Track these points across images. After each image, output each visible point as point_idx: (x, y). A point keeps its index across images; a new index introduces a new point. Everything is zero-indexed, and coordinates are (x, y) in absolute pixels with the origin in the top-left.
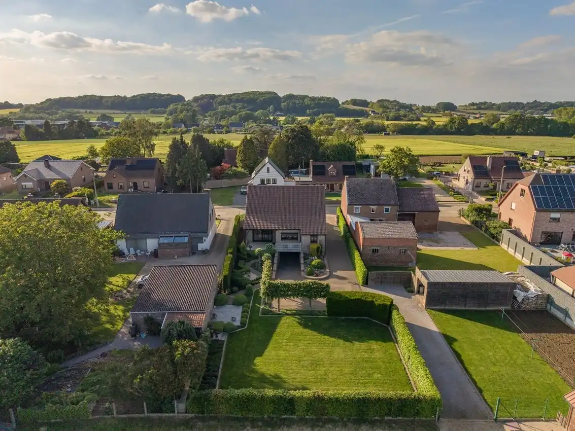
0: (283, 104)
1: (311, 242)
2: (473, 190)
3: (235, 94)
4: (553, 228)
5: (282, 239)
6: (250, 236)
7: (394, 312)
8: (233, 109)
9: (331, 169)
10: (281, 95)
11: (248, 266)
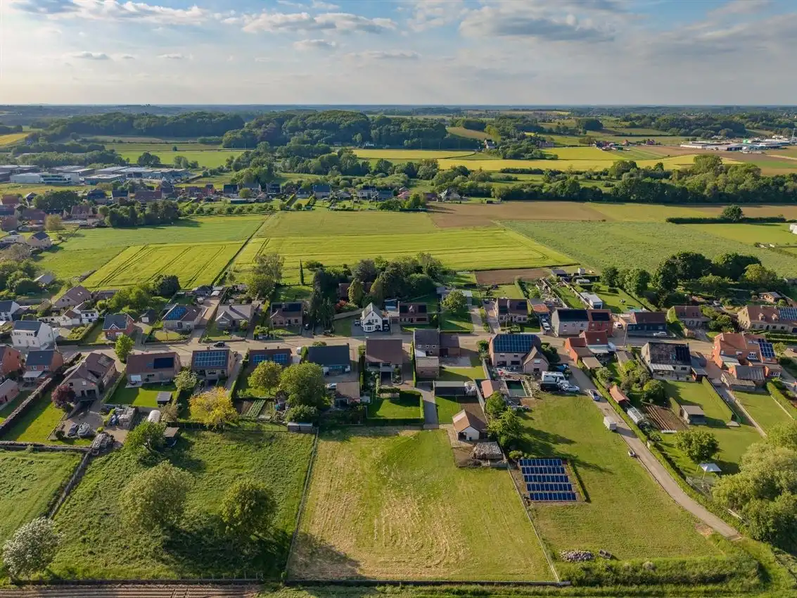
0: (373, 132)
1: (396, 367)
5: (383, 366)
7: (421, 397)
9: (411, 309)
11: (370, 380)
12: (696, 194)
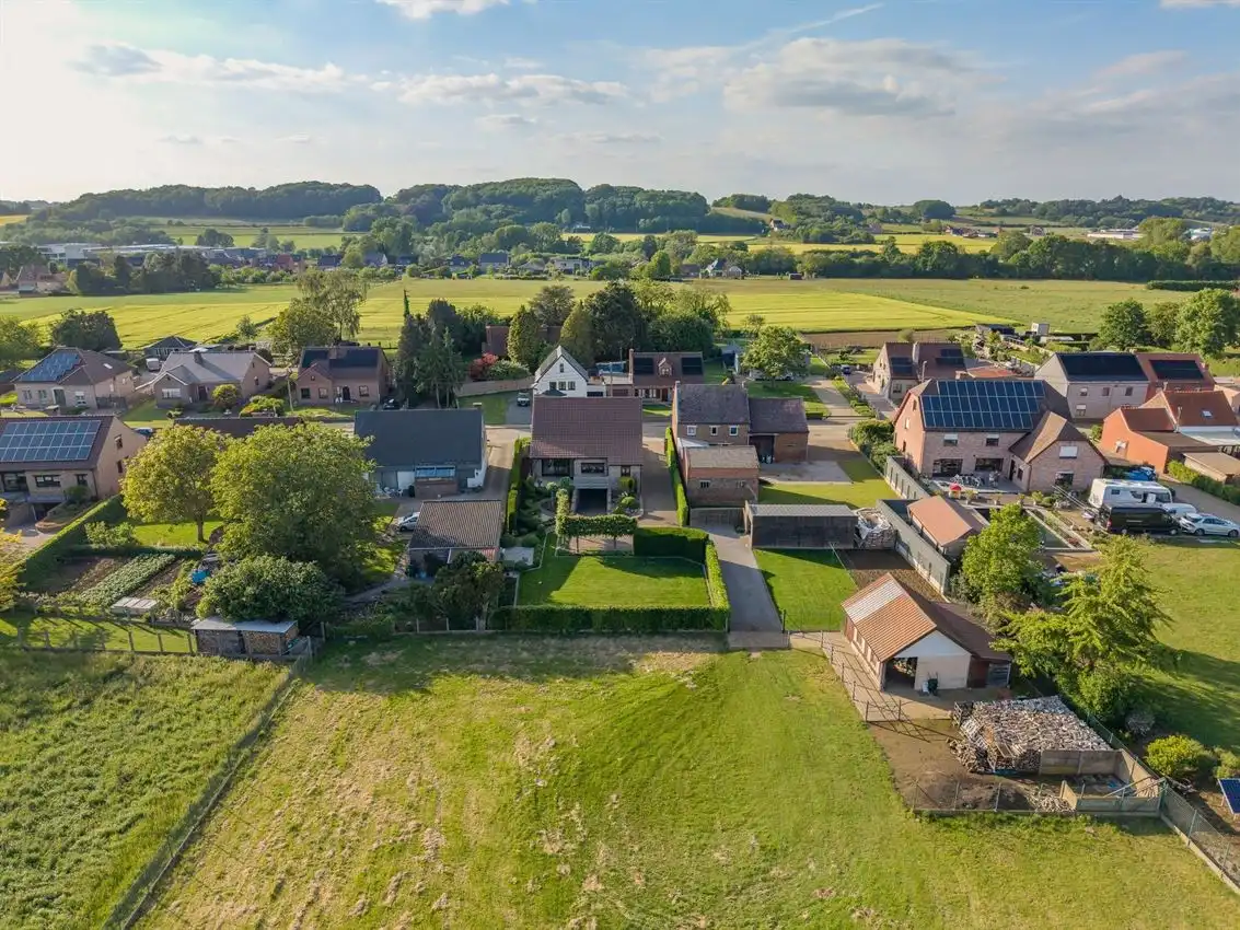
0: (588, 207)
1: (622, 475)
2: (890, 397)
3: (486, 185)
4: (949, 454)
5: (583, 471)
6: (538, 466)
7: (708, 547)
8: (485, 218)
9: (663, 364)
10: (585, 187)
11: (538, 505)
12: (1170, 265)
